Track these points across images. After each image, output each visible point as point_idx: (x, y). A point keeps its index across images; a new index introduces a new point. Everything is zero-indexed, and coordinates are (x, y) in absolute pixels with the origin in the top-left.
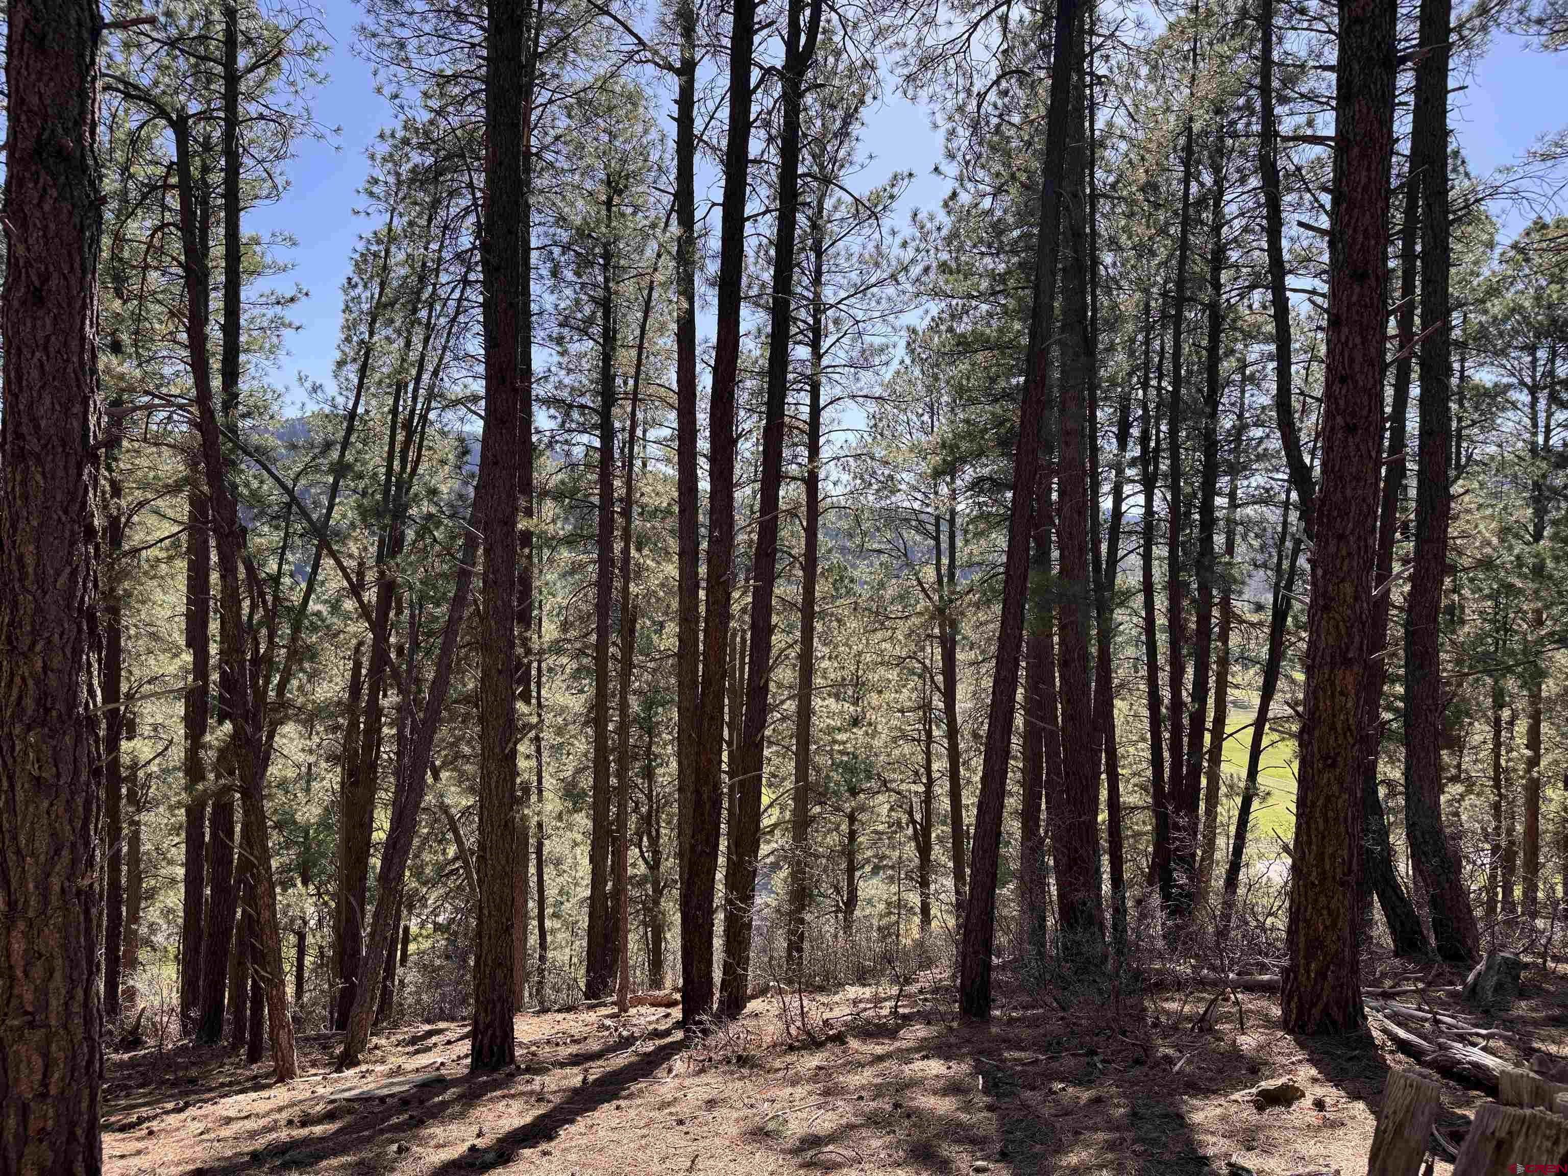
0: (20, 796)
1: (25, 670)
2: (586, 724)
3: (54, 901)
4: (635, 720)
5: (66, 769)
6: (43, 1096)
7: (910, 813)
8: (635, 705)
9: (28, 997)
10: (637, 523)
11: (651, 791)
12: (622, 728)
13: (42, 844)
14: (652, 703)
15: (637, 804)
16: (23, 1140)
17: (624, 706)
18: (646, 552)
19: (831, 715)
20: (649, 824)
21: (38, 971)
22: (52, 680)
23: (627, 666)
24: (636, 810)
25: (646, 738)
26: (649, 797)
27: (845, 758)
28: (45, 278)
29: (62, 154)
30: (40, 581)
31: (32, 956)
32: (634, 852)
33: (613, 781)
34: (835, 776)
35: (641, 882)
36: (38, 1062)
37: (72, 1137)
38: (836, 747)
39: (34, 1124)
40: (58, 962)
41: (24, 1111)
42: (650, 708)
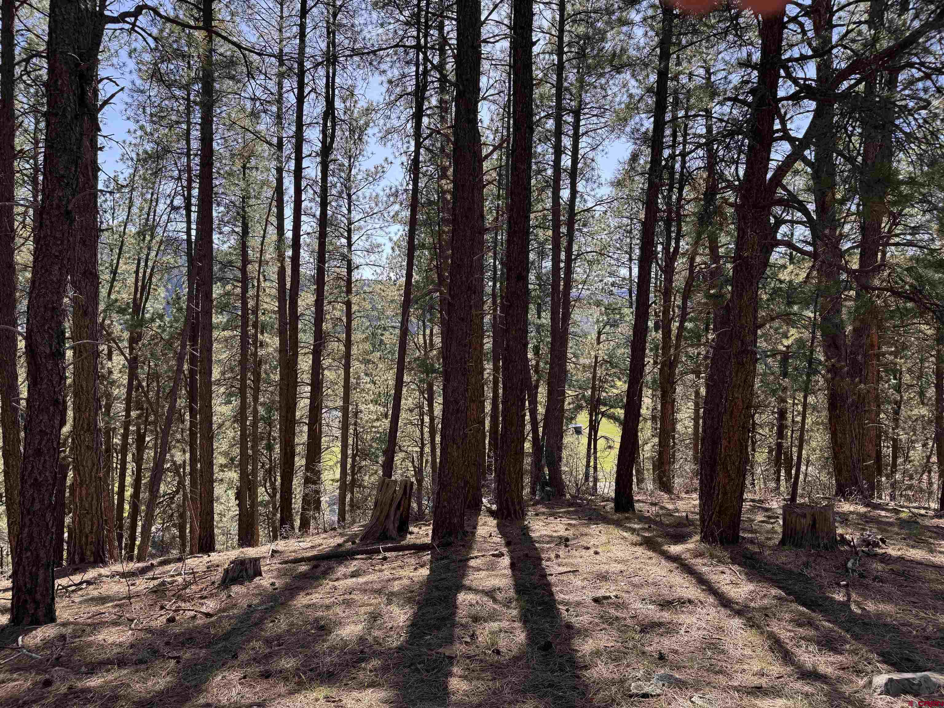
0: (83, 451)
1: (83, 416)
2: (234, 422)
3: (94, 479)
4: (261, 419)
5: (95, 443)
6: (91, 532)
7: (413, 462)
8: (261, 410)
9: (87, 505)
10: (262, 318)
11: (271, 456)
12: (255, 424)
13: (90, 464)
14: (271, 409)
15: (263, 464)
16: (86, 544)
17: (255, 411)
18: (266, 335)
19: (370, 413)
20: (270, 473)
21: (90, 499)
22: (91, 420)
23: (257, 390)
24: (263, 467)
25: (268, 428)
26: (270, 460)
27: (378, 435)
28: (88, 307)
29: (91, 273)
30: (87, 392)
31: (87, 494)
32: (261, 490)
33: (250, 452)
34: (374, 445)
35: (266, 506)
36: (90, 523)
37: (99, 544)
38: (374, 430)
39: (90, 540)
40: (95, 496)
41: (87, 537)
42: (270, 412)
